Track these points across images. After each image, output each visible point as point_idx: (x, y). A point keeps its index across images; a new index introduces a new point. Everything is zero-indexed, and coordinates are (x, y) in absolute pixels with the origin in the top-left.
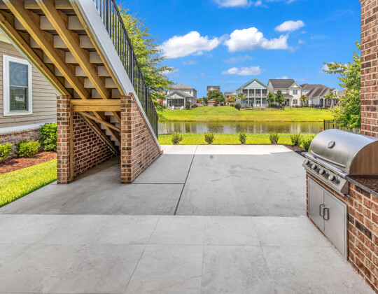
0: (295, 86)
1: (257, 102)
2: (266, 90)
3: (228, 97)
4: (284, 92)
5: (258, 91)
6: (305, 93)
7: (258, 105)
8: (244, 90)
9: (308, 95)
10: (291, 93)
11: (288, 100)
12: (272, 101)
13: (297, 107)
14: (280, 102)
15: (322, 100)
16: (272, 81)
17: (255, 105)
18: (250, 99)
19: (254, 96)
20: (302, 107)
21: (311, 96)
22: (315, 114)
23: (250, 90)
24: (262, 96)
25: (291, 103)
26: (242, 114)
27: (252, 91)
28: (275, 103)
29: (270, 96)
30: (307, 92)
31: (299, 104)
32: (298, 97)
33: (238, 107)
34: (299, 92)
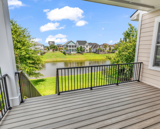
0: (87, 44)
1: (72, 51)
2: (76, 46)
3: (59, 47)
4: (83, 47)
5: (73, 46)
6: (90, 47)
7: (73, 52)
8: (67, 46)
9: (91, 47)
10: (85, 47)
11: (84, 50)
12: (79, 50)
13: (88, 52)
14: (81, 51)
15: (96, 50)
16: (78, 41)
17: (72, 52)
18: (69, 49)
19: (71, 48)
20: (89, 52)
21: (92, 48)
22: (94, 56)
23: (69, 46)
24: (74, 48)
25: (86, 51)
26: (67, 57)
27: (70, 46)
28: (79, 51)
29: (78, 49)
30: (91, 46)
31: (88, 51)
32: (88, 49)
33: (64, 53)
34: (88, 46)
